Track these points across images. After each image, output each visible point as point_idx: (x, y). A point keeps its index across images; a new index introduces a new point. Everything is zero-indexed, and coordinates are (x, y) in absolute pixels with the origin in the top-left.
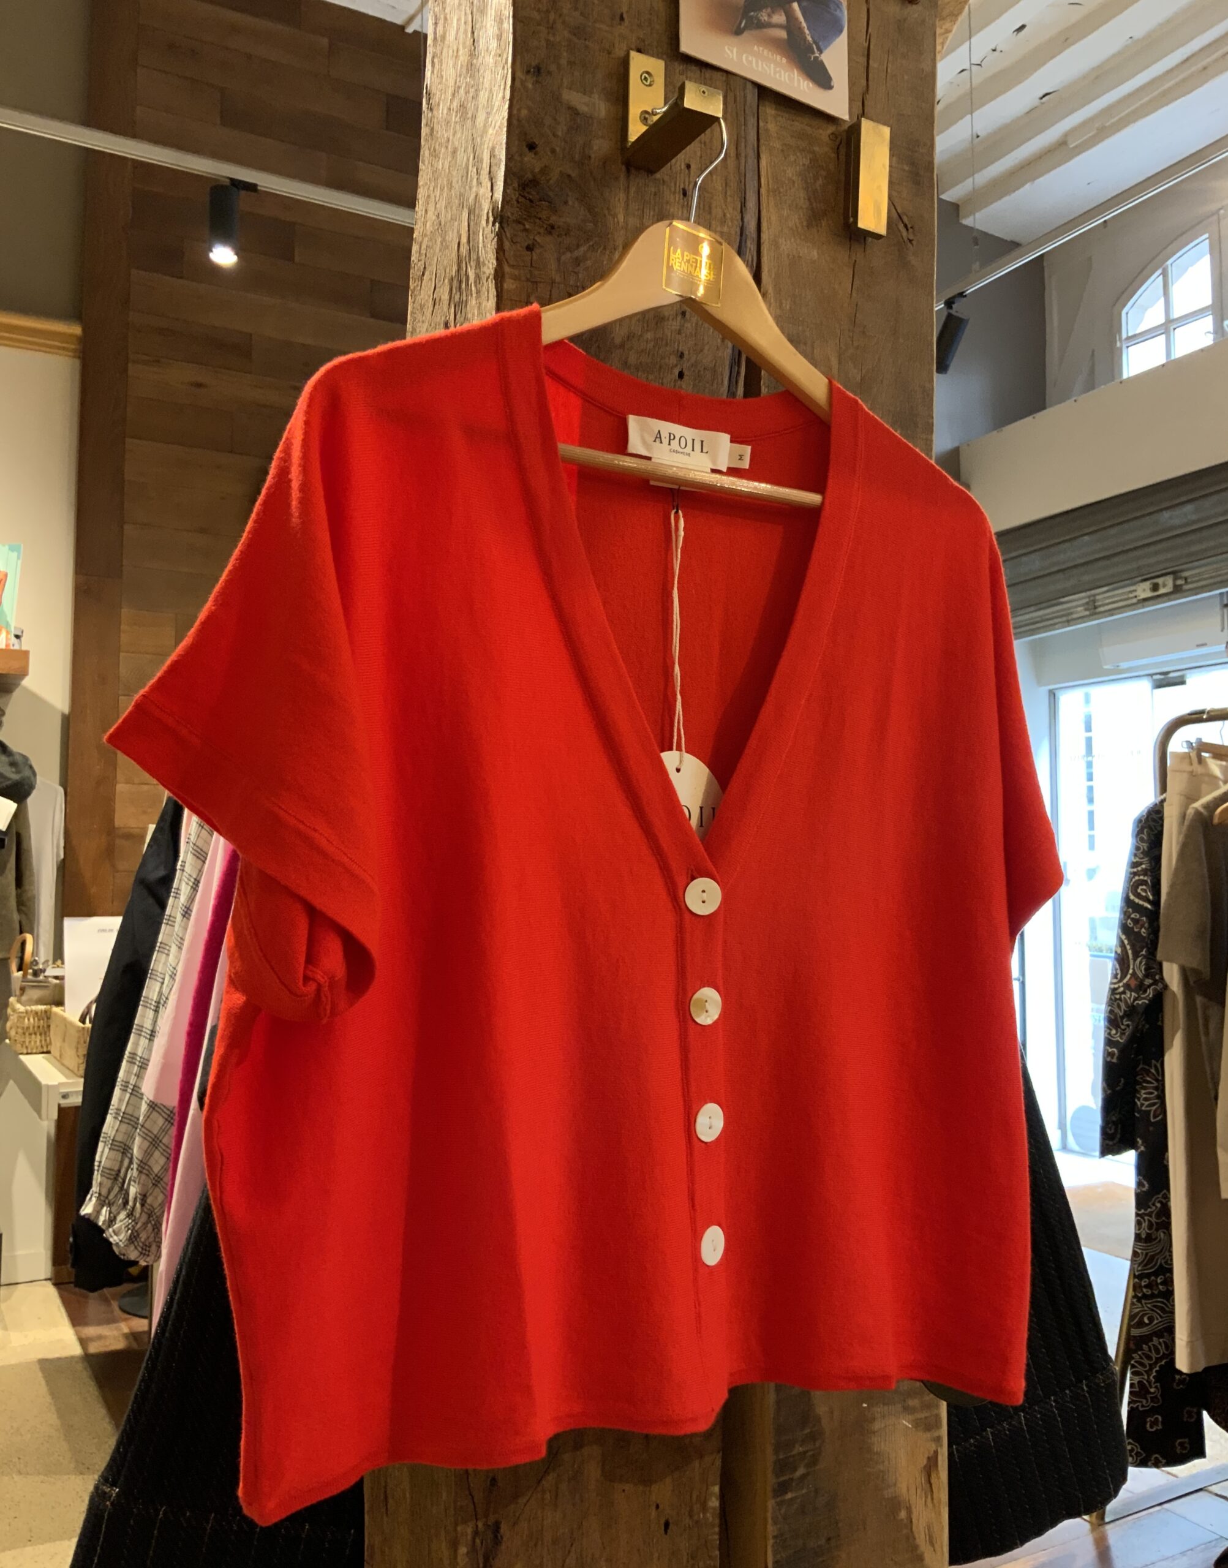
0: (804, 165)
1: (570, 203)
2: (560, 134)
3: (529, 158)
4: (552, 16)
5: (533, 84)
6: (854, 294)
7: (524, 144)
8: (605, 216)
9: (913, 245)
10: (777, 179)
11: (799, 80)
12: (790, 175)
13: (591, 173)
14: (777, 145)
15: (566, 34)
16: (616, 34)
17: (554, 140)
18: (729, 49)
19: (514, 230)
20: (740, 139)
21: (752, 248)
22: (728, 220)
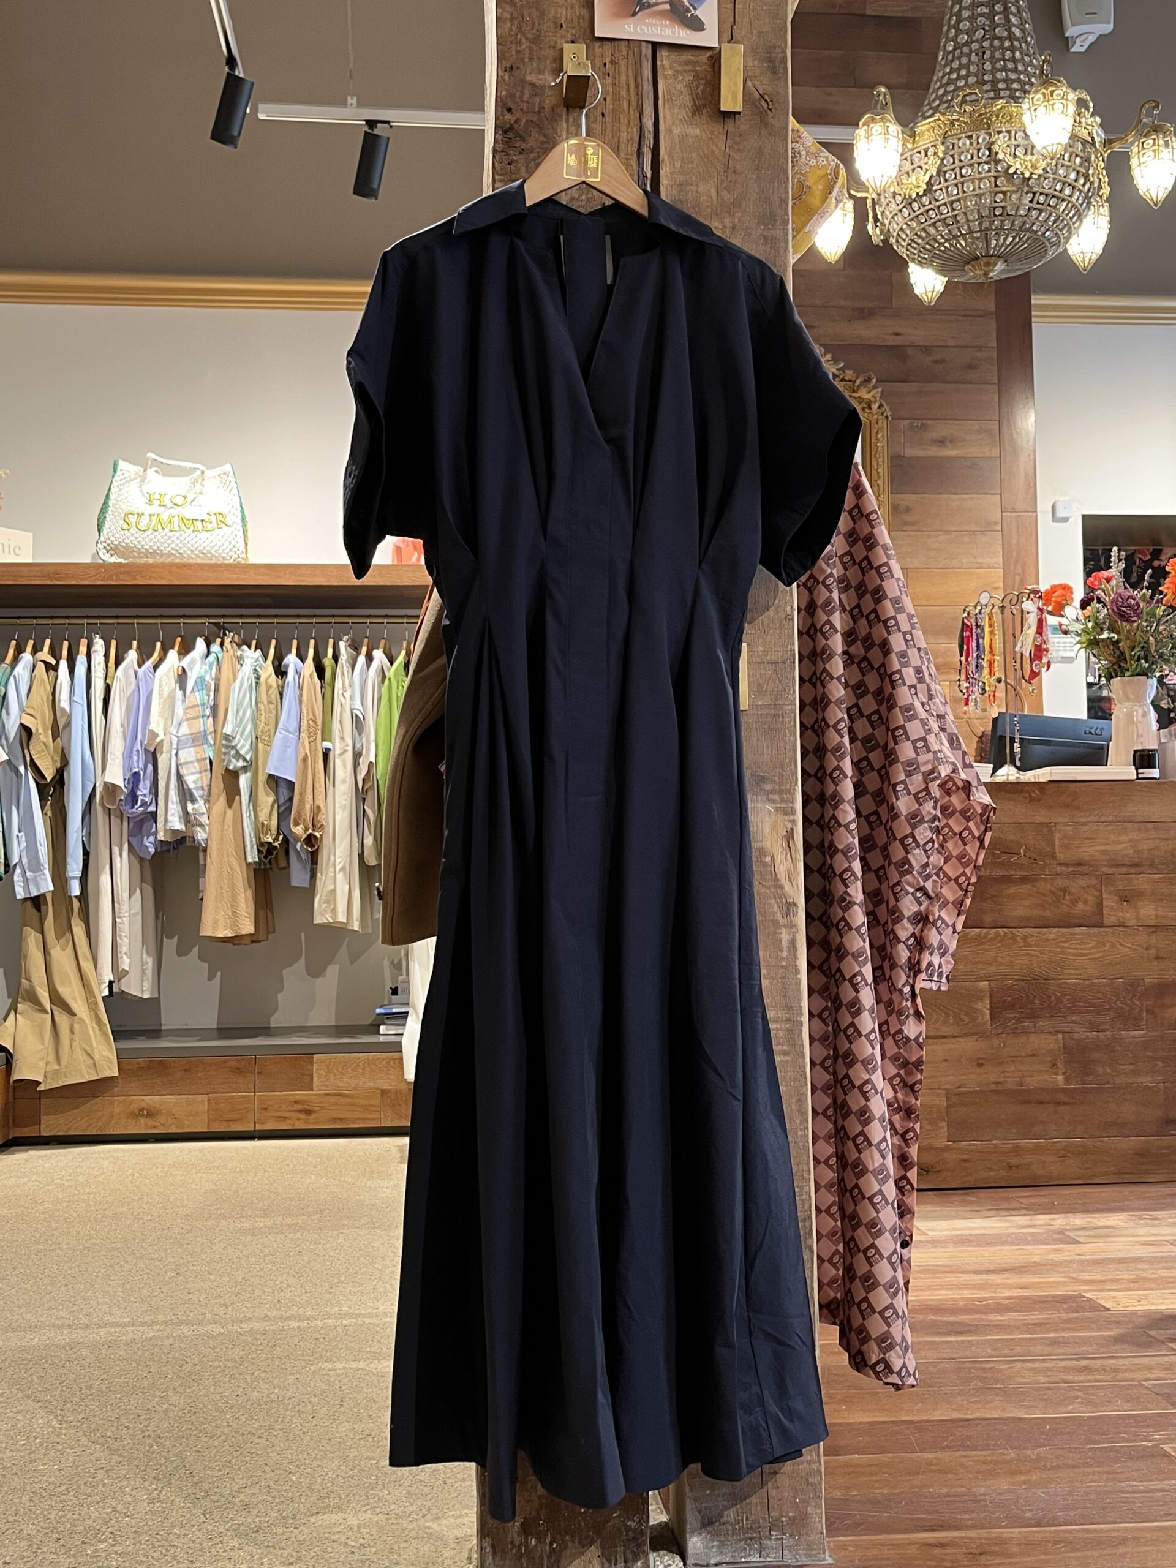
0: (689, 80)
1: (533, 134)
2: (525, 99)
3: (508, 116)
4: (519, 36)
5: (509, 77)
6: (727, 150)
7: (505, 110)
9: (772, 112)
12: (679, 88)
13: (545, 115)
14: (670, 72)
15: (528, 44)
16: (558, 36)
17: (522, 104)
18: (628, 26)
19: (500, 155)
20: (637, 76)
21: (649, 137)
22: (631, 124)
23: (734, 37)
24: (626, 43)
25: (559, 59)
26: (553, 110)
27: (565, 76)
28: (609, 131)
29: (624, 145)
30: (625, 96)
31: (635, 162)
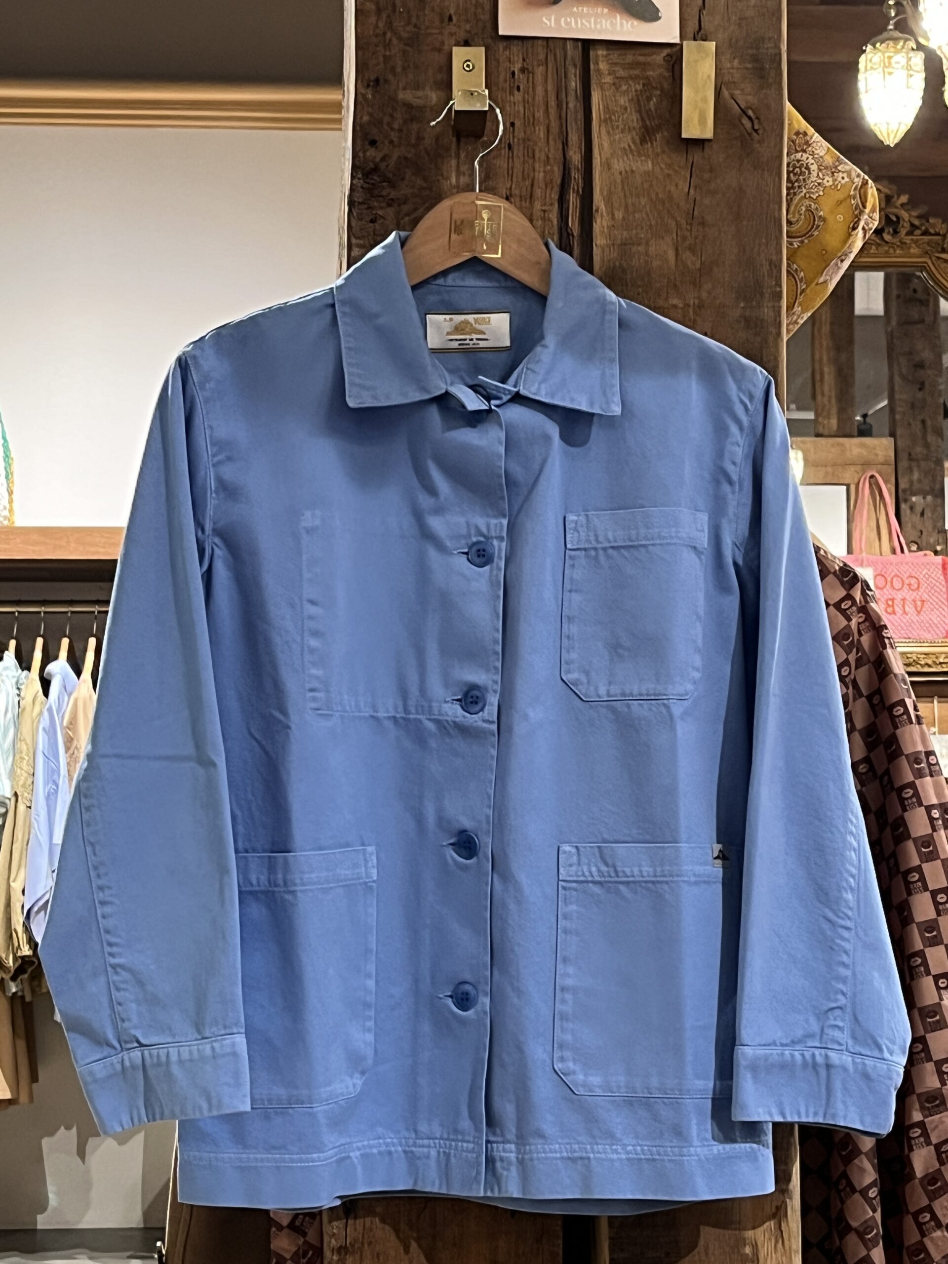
0: (636, 91)
1: (407, 178)
2: (396, 126)
3: (371, 152)
4: (389, 35)
5: (372, 95)
6: (692, 191)
7: (367, 143)
8: (438, 181)
9: (758, 134)
10: (608, 108)
11: (622, 24)
12: (623, 103)
14: (608, 79)
15: (402, 46)
16: (446, 33)
17: (392, 134)
18: (546, 19)
19: (359, 209)
20: (561, 90)
21: (577, 177)
22: (552, 161)
23: (703, 27)
24: (545, 43)
25: (447, 69)
26: (437, 140)
28: (518, 170)
29: (540, 190)
30: (541, 119)
31: (555, 215)
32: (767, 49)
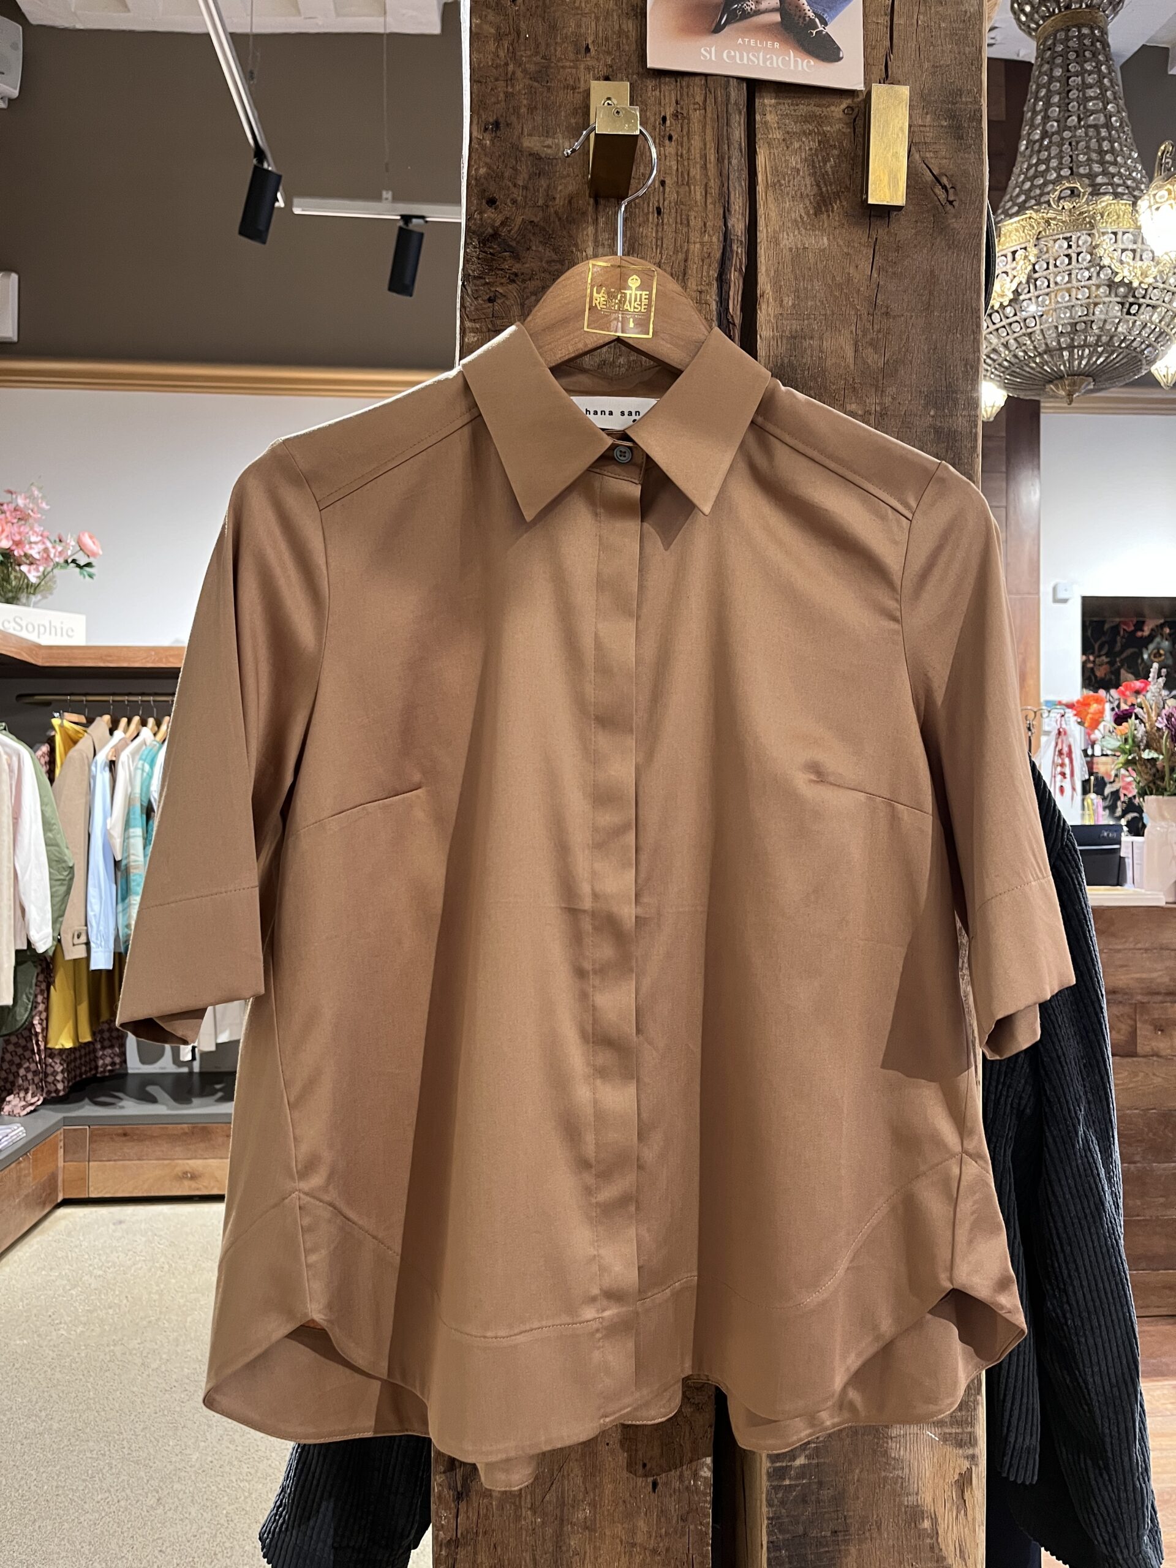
0: (811, 149)
1: (534, 248)
2: (520, 183)
3: (490, 214)
4: (511, 68)
5: (492, 141)
6: (875, 275)
7: (484, 202)
8: (572, 252)
9: (953, 206)
10: (776, 170)
11: (796, 62)
12: (794, 164)
13: (556, 213)
14: (778, 135)
15: (528, 82)
16: (582, 66)
17: (515, 190)
18: (706, 50)
19: (475, 285)
20: (722, 140)
21: (739, 251)
22: (709, 229)
23: (890, 73)
24: (703, 82)
25: (584, 111)
26: (570, 202)
27: (592, 136)
28: (668, 243)
29: (695, 266)
30: (698, 177)
31: (714, 297)
32: (966, 103)
